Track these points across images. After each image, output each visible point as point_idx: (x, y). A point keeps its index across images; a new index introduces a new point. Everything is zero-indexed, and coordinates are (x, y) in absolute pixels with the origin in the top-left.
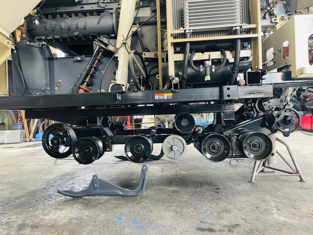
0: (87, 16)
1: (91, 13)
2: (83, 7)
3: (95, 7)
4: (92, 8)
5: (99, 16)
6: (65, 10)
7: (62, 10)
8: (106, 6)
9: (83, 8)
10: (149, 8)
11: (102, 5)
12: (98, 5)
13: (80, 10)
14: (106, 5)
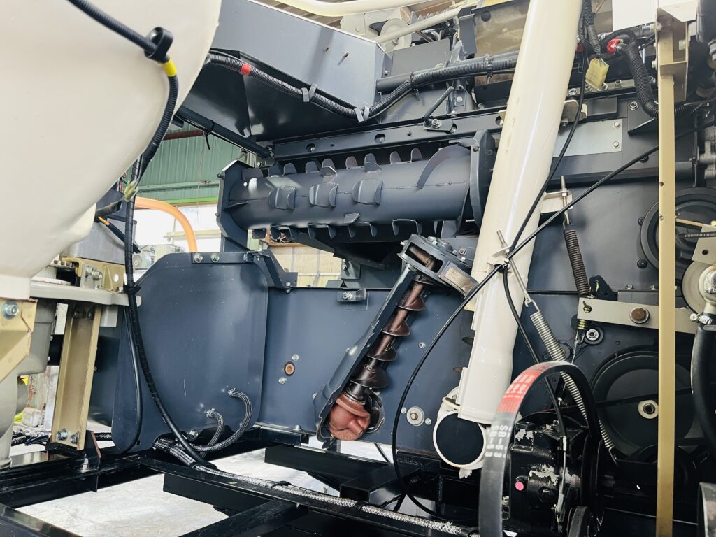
0: (389, 163)
1: (404, 151)
2: (383, 135)
3: (419, 133)
4: (409, 135)
5: (426, 161)
6: (332, 145)
7: (324, 146)
8: (454, 126)
9: (382, 139)
10: (619, 122)
11: (440, 123)
12: (428, 124)
13: (374, 143)
14: (456, 122)
